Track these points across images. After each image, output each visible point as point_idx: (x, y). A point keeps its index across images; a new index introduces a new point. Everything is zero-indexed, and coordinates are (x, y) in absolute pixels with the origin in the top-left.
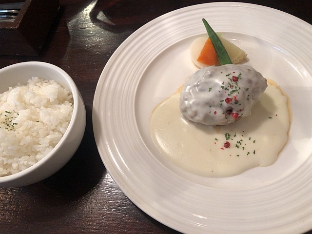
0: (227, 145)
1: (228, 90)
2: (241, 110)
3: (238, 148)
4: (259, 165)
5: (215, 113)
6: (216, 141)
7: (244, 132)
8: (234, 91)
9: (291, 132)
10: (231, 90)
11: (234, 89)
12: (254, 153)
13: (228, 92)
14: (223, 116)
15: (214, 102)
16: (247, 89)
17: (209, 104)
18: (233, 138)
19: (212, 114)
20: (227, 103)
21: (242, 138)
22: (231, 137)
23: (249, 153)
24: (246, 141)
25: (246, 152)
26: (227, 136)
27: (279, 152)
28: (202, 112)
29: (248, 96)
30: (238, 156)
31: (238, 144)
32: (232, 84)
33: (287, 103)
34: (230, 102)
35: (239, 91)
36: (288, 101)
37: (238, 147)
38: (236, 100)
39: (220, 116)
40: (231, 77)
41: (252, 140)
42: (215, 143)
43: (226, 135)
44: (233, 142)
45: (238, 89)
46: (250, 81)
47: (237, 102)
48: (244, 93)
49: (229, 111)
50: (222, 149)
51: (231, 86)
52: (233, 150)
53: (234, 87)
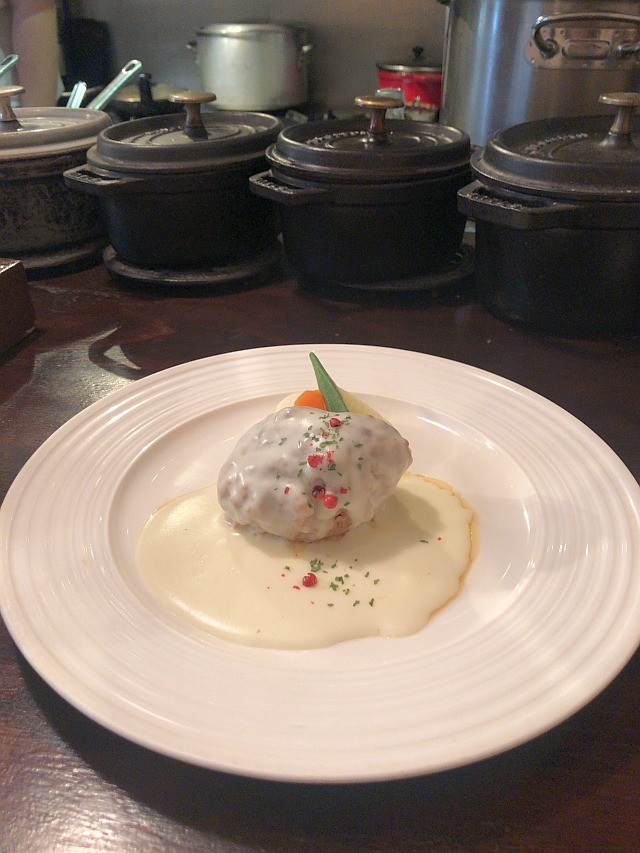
0: (310, 582)
1: (317, 440)
2: (343, 491)
3: (335, 589)
4: (377, 633)
5: (287, 490)
6: (286, 572)
7: (356, 561)
8: (327, 443)
9: (469, 578)
10: (322, 440)
11: (330, 439)
12: (371, 604)
13: (316, 444)
14: (304, 500)
15: (286, 465)
16: (359, 446)
17: (276, 471)
18: (330, 570)
19: (280, 493)
20: (311, 465)
21: (349, 572)
22: (323, 568)
23: (357, 602)
24: (357, 579)
25: (351, 599)
26: (316, 564)
27: (434, 613)
28: (259, 487)
29: (360, 459)
30: (331, 605)
31: (339, 583)
32: (327, 431)
33: (472, 523)
34: (319, 466)
35: (340, 444)
36: (473, 519)
37: (334, 587)
38: (331, 461)
39: (297, 499)
40: (328, 420)
41: (373, 577)
42: (283, 575)
43: (313, 563)
44: (325, 577)
45: (337, 439)
46: (367, 432)
47: (332, 466)
48: (349, 451)
49: (318, 489)
50: (298, 588)
51: (325, 435)
52: (321, 593)
53: (330, 437)
